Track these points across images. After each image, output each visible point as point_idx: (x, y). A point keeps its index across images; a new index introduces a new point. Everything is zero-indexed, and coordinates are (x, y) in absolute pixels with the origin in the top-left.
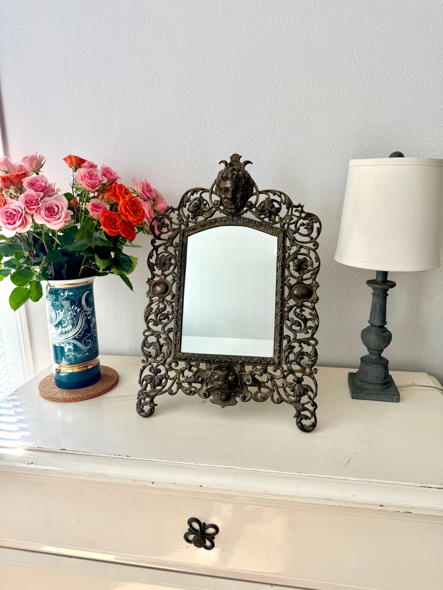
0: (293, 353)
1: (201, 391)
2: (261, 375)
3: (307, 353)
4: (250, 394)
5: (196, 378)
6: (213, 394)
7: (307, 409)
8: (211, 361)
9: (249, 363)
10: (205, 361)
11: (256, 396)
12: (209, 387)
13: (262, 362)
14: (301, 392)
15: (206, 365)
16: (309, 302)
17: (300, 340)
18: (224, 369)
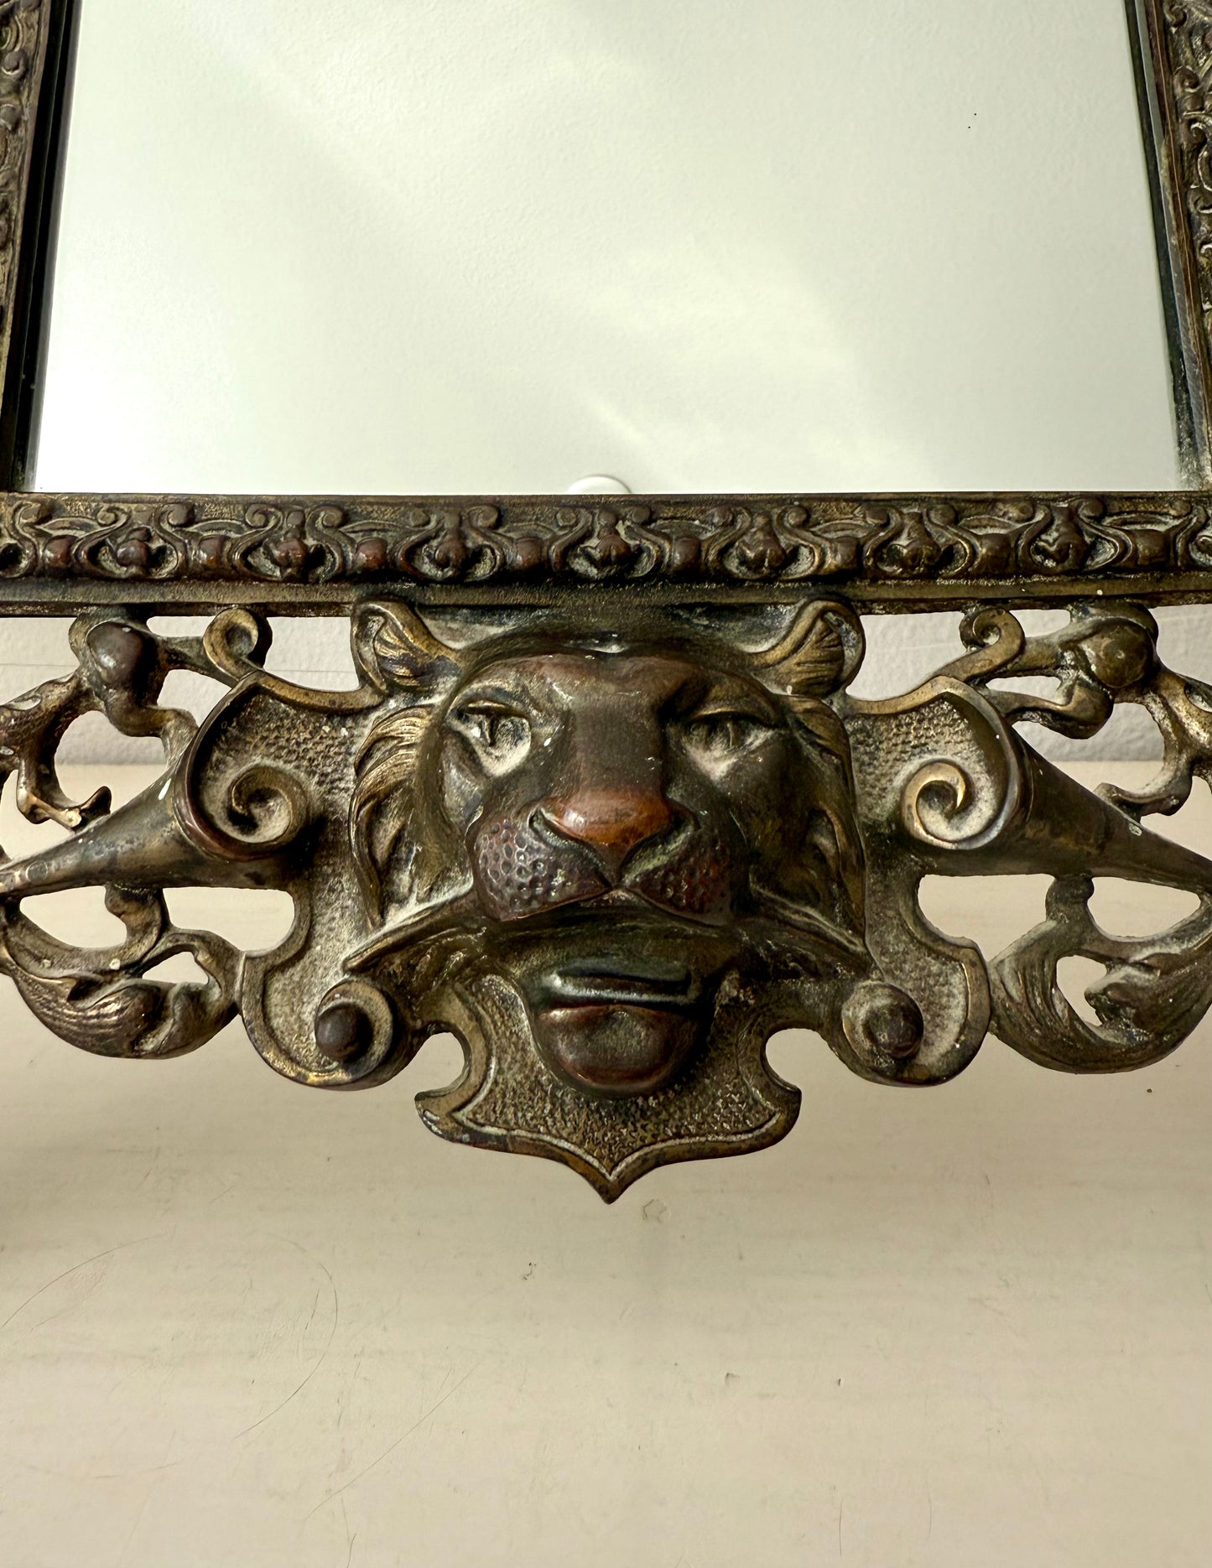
1: (299, 991)
4: (963, 976)
5: (216, 809)
6: (455, 1010)
8: (425, 581)
10: (345, 576)
12: (400, 917)
15: (362, 634)
18: (614, 649)
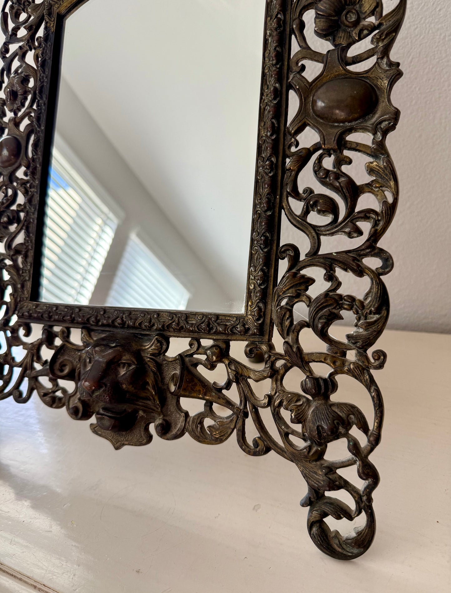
0: (304, 298)
2: (212, 366)
3: (352, 299)
4: (182, 419)
5: (56, 368)
7: (345, 485)
8: (91, 325)
9: (180, 331)
10: (79, 322)
11: (197, 427)
13: (212, 328)
14: (323, 428)
15: (82, 334)
16: (365, 129)
17: (330, 256)
18: (114, 345)
